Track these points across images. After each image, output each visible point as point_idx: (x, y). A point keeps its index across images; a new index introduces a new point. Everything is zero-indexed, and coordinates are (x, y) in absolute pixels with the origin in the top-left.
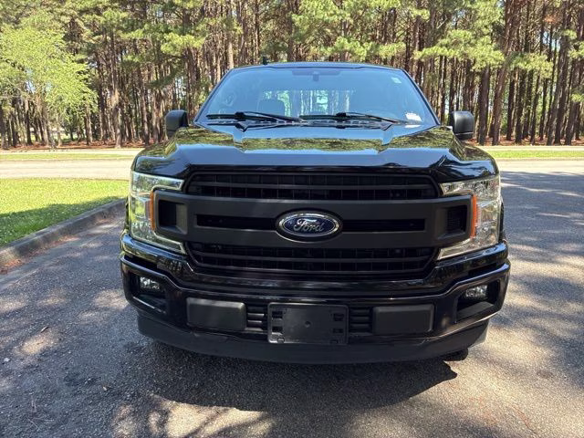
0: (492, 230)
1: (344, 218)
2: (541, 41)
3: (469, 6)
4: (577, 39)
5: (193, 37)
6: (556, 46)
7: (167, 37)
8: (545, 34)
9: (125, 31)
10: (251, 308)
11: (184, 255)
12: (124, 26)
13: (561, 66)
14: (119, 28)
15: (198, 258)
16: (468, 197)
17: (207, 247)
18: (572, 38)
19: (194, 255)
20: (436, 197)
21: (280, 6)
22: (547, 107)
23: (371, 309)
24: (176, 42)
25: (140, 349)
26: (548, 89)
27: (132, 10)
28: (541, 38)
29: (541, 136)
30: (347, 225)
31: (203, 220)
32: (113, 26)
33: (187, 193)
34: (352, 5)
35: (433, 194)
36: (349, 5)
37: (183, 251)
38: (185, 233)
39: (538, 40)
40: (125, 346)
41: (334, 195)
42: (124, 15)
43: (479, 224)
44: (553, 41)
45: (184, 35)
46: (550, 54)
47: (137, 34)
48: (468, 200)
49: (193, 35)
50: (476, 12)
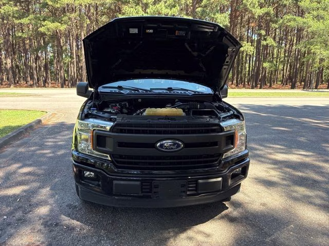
0: (243, 143)
1: (185, 142)
2: (247, 35)
3: (213, 16)
4: (266, 35)
5: (60, 24)
6: (255, 37)
7: (44, 23)
8: (250, 31)
9: (17, 18)
10: (144, 184)
11: (109, 160)
12: (16, 16)
13: (258, 48)
14: (13, 17)
15: (118, 162)
16: (234, 131)
17: (121, 157)
18: (263, 34)
19: (115, 161)
20: (222, 132)
21: (110, 8)
22: (251, 68)
23: (197, 181)
24: (50, 26)
25: (75, 207)
26: (251, 59)
27: (20, 5)
28: (248, 33)
29: (248, 83)
30: (187, 145)
31: (121, 144)
32: (9, 15)
33: (113, 132)
34: (152, 12)
35: (220, 130)
36: (150, 12)
37: (110, 159)
38: (111, 150)
39: (246, 34)
40: (67, 206)
41: (180, 132)
42: (16, 8)
43: (238, 142)
44: (253, 35)
45: (54, 22)
46: (252, 42)
47: (25, 21)
48: (234, 133)
49: (60, 23)
50: (216, 19)
